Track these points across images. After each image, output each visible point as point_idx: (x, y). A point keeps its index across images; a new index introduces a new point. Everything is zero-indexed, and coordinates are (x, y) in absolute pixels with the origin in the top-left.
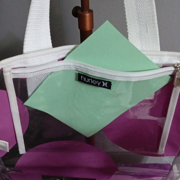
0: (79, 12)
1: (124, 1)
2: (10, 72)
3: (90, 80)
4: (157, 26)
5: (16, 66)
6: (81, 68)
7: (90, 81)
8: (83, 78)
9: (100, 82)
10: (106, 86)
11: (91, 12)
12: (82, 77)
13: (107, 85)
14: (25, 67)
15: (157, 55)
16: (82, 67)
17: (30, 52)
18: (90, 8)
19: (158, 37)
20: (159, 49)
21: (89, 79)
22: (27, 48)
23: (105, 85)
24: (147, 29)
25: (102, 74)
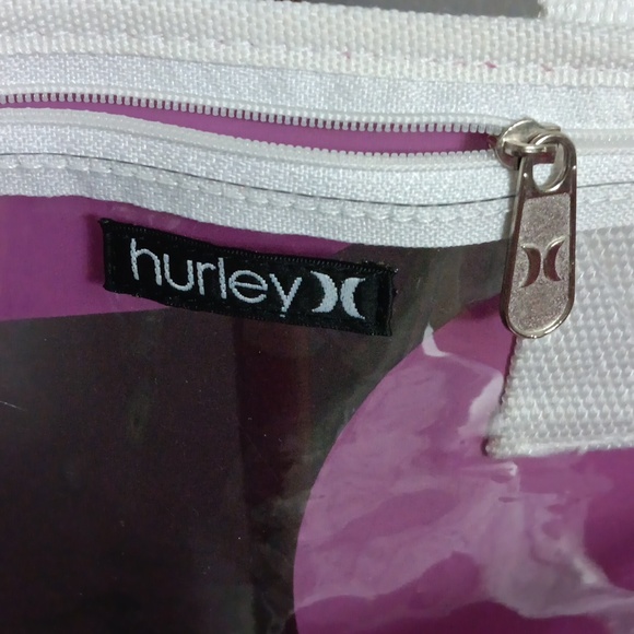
3: (206, 273)
6: (127, 172)
7: (211, 277)
8: (145, 262)
9: (298, 281)
10: (351, 309)
12: (135, 254)
13: (359, 296)
16: (133, 157)
21: (201, 267)
23: (339, 303)
25: (310, 205)
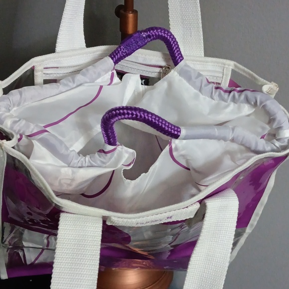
0: (122, 11)
1: (168, 0)
2: (42, 71)
4: (201, 30)
5: (48, 66)
11: (135, 12)
14: (58, 68)
15: (201, 61)
17: (63, 52)
18: (135, 8)
19: (202, 42)
20: (203, 55)
22: (59, 47)
24: (191, 34)
